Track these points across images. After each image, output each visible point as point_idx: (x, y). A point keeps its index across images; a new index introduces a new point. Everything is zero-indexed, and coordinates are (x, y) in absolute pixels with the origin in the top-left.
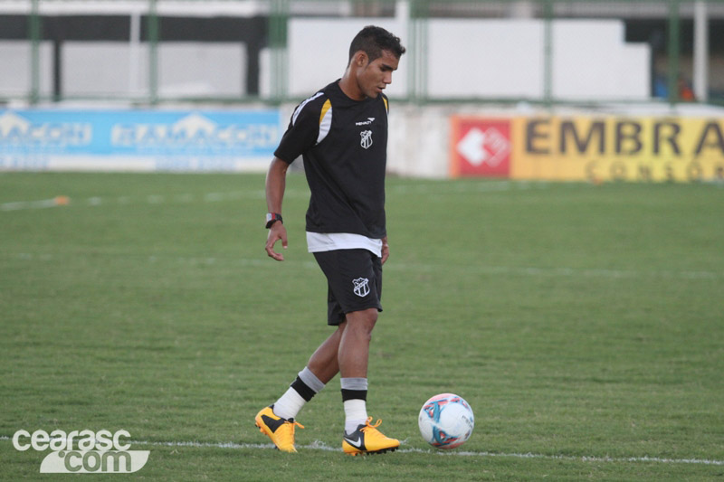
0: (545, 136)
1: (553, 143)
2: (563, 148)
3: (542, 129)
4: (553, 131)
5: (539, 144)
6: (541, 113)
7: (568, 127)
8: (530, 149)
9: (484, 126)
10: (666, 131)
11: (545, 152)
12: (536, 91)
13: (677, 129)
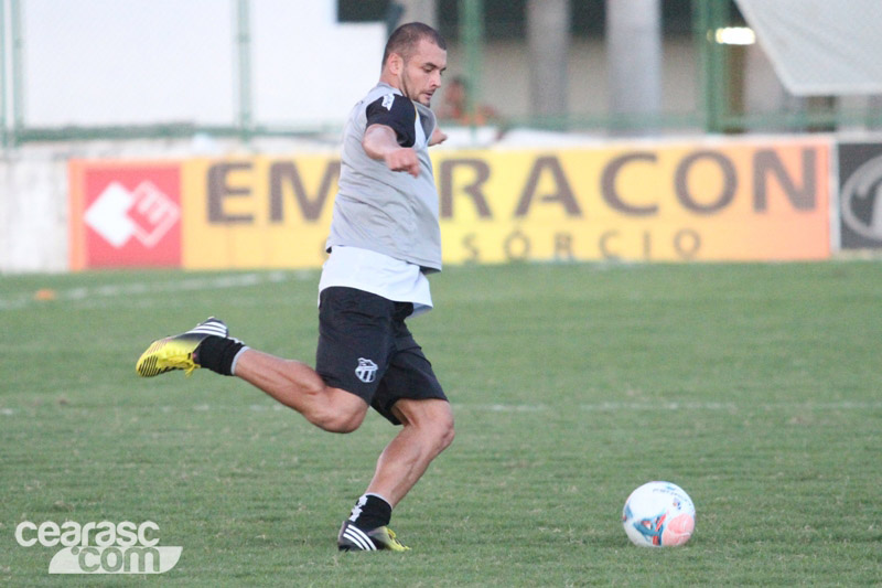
0: (244, 192)
1: (258, 204)
2: (276, 213)
3: (236, 179)
4: (258, 181)
5: (232, 205)
6: (236, 151)
7: (283, 172)
8: (216, 214)
9: (131, 177)
10: (464, 176)
11: (247, 219)
12: (226, 116)
13: (483, 170)
